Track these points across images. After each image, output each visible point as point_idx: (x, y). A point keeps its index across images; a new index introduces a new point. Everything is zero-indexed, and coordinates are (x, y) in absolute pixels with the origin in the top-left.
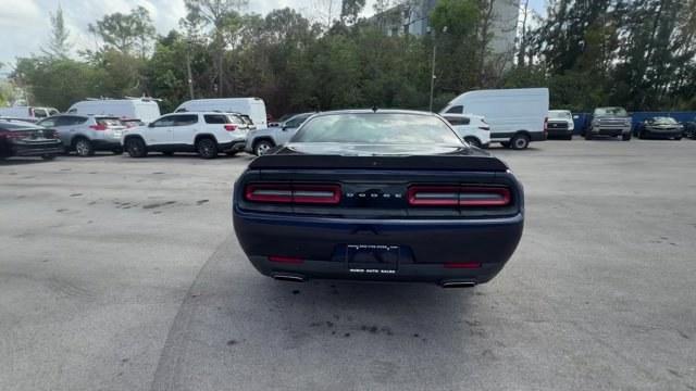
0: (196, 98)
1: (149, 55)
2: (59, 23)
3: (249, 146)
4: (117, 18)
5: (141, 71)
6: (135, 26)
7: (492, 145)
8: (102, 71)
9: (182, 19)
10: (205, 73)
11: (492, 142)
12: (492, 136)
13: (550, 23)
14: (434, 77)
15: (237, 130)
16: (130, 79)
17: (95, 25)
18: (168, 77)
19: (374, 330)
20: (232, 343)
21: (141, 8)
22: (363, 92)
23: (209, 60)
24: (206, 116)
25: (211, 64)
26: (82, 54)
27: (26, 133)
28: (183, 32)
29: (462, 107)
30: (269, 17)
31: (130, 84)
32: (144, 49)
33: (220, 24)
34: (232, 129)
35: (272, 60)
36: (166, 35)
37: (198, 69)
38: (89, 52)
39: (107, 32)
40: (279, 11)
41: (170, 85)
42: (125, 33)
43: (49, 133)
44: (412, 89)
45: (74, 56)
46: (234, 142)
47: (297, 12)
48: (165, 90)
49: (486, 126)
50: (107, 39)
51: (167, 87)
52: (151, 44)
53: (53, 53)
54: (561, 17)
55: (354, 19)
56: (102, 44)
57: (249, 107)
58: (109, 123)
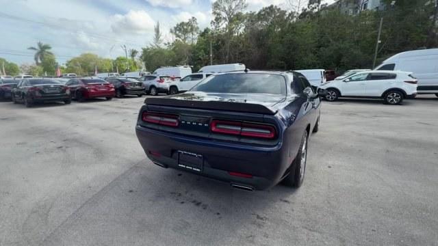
0: (213, 64)
1: (195, 42)
2: (157, 31)
4: (182, 24)
5: (190, 51)
6: (190, 27)
7: (418, 96)
8: (173, 53)
9: (212, 21)
10: (221, 50)
11: (419, 93)
12: (419, 88)
14: (379, 42)
16: (184, 56)
17: (173, 29)
18: (201, 54)
19: (198, 204)
20: (131, 191)
21: (193, 18)
22: (318, 56)
23: (223, 43)
25: (224, 44)
26: (166, 44)
27: (131, 84)
28: (212, 28)
29: (394, 65)
30: (260, 13)
31: (184, 59)
32: (193, 39)
33: (231, 21)
35: (258, 39)
36: (203, 31)
37: (217, 48)
38: (169, 43)
39: (177, 32)
40: (266, 8)
41: (202, 58)
42: (185, 32)
43: (140, 84)
44: (357, 52)
45: (163, 46)
47: (278, 8)
48: (199, 61)
49: (414, 80)
50: (178, 36)
51: (200, 59)
52: (196, 36)
53: (154, 45)
55: (318, 6)
56: (175, 38)
58: (166, 79)
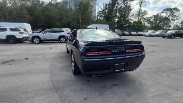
3: (30, 39)
13: (104, 10)
14: (81, 20)
15: (24, 33)
19: (116, 85)
24: (10, 29)
34: (22, 33)
46: (23, 38)
54: (106, 9)
57: (25, 26)
